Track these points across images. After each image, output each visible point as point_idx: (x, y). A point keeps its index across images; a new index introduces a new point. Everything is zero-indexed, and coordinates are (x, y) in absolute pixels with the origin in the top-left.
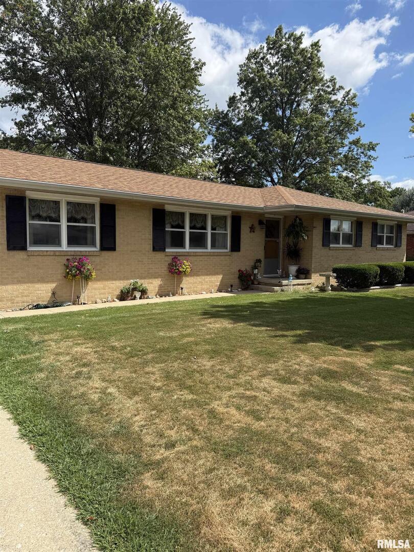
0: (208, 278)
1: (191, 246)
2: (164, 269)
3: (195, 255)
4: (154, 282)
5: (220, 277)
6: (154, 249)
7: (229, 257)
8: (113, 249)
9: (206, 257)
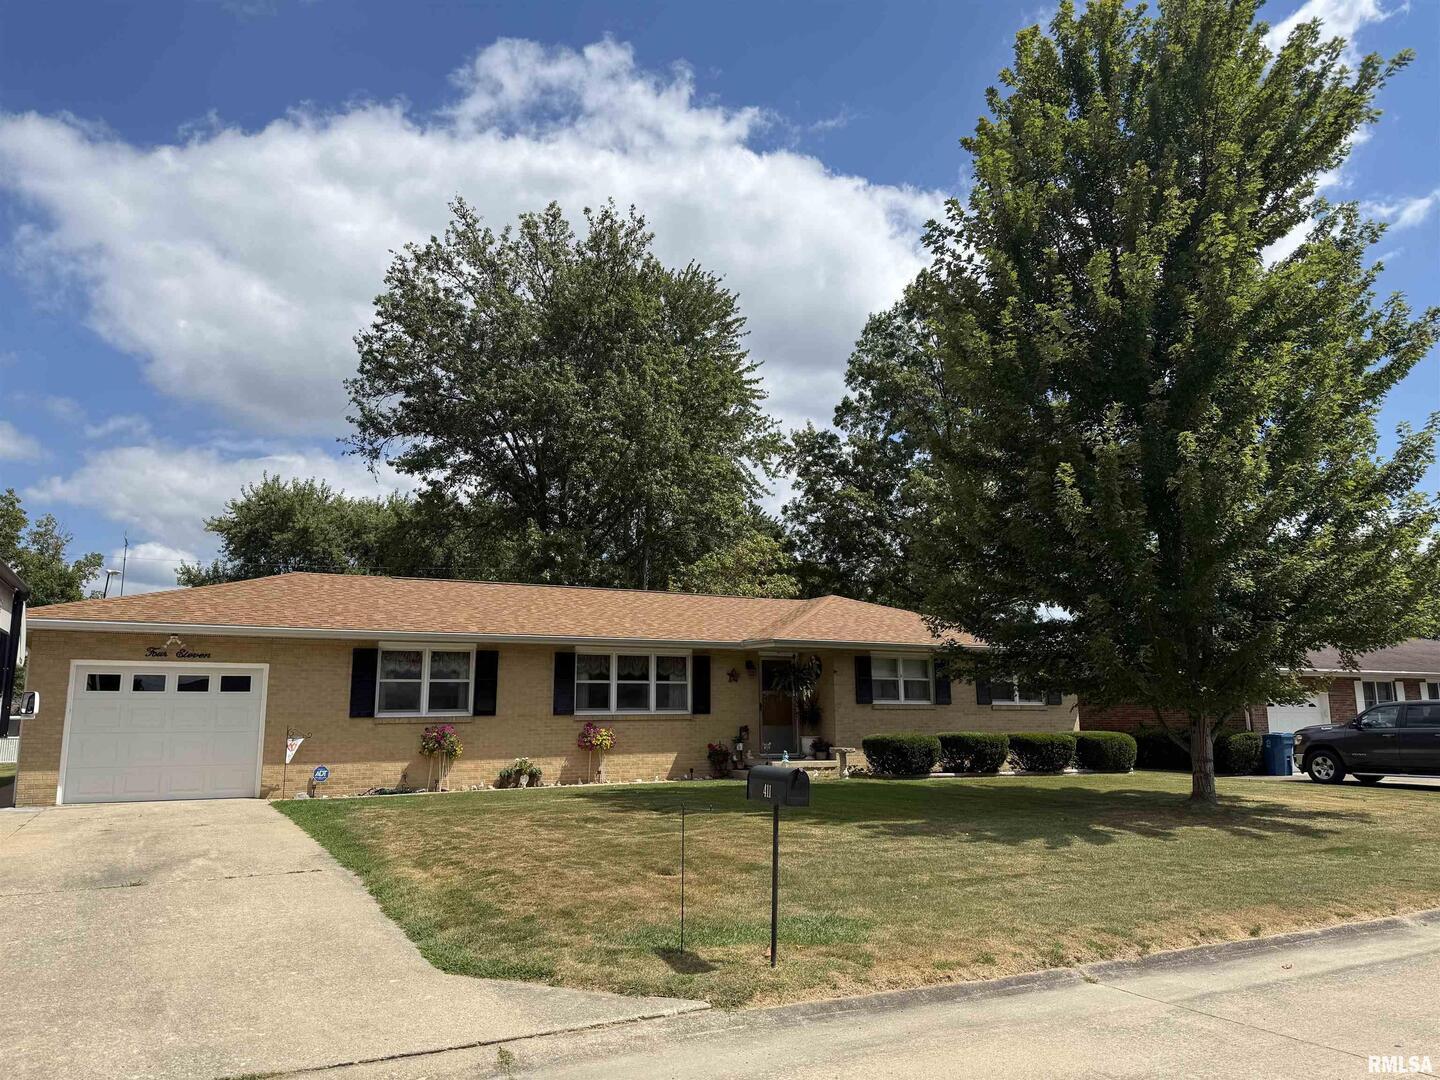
0: (651, 759)
1: (620, 706)
2: (570, 742)
3: (626, 720)
4: (554, 762)
5: (672, 757)
6: (556, 712)
7: (688, 722)
8: (492, 713)
9: (645, 724)
